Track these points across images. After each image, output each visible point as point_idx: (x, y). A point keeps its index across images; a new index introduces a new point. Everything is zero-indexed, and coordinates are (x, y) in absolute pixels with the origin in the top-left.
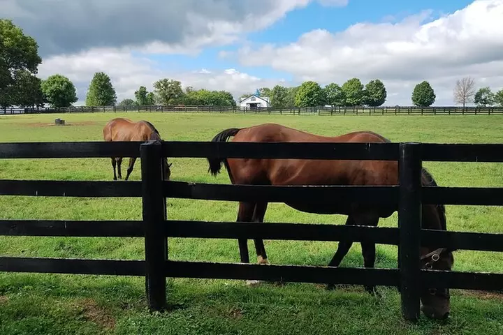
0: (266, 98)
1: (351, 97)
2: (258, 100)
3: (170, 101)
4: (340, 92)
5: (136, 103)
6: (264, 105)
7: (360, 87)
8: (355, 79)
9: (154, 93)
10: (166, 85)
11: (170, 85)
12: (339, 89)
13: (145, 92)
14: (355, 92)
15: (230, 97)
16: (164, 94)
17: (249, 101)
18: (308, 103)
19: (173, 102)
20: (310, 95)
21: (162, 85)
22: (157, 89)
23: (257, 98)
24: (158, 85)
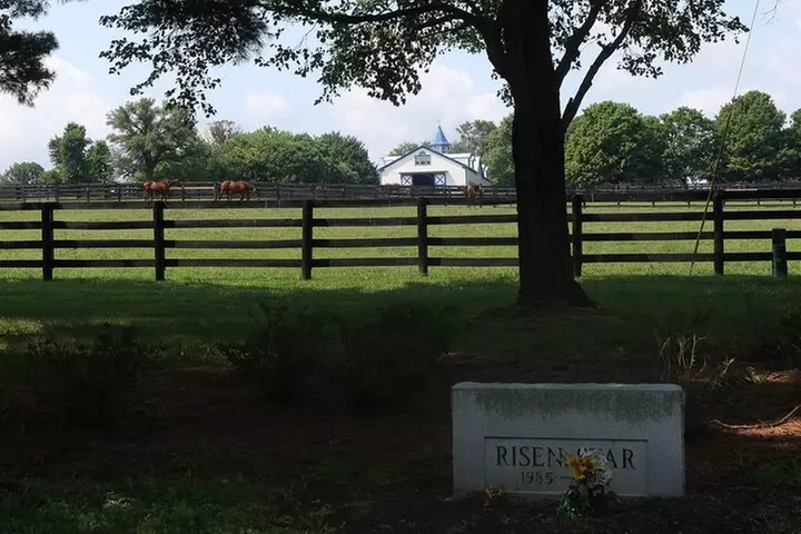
0: (464, 157)
1: (743, 153)
2: (437, 164)
3: (159, 167)
4: (709, 134)
5: (53, 175)
6: (458, 178)
7: (774, 117)
8: (754, 96)
9: (108, 143)
10: (147, 118)
11: (158, 118)
12: (704, 123)
13: (82, 142)
14: (758, 136)
15: (354, 152)
16: (140, 147)
17: (410, 166)
18: (603, 171)
19: (167, 173)
20: (610, 146)
21: (134, 117)
22: (118, 132)
23: (435, 159)
24: (122, 119)
